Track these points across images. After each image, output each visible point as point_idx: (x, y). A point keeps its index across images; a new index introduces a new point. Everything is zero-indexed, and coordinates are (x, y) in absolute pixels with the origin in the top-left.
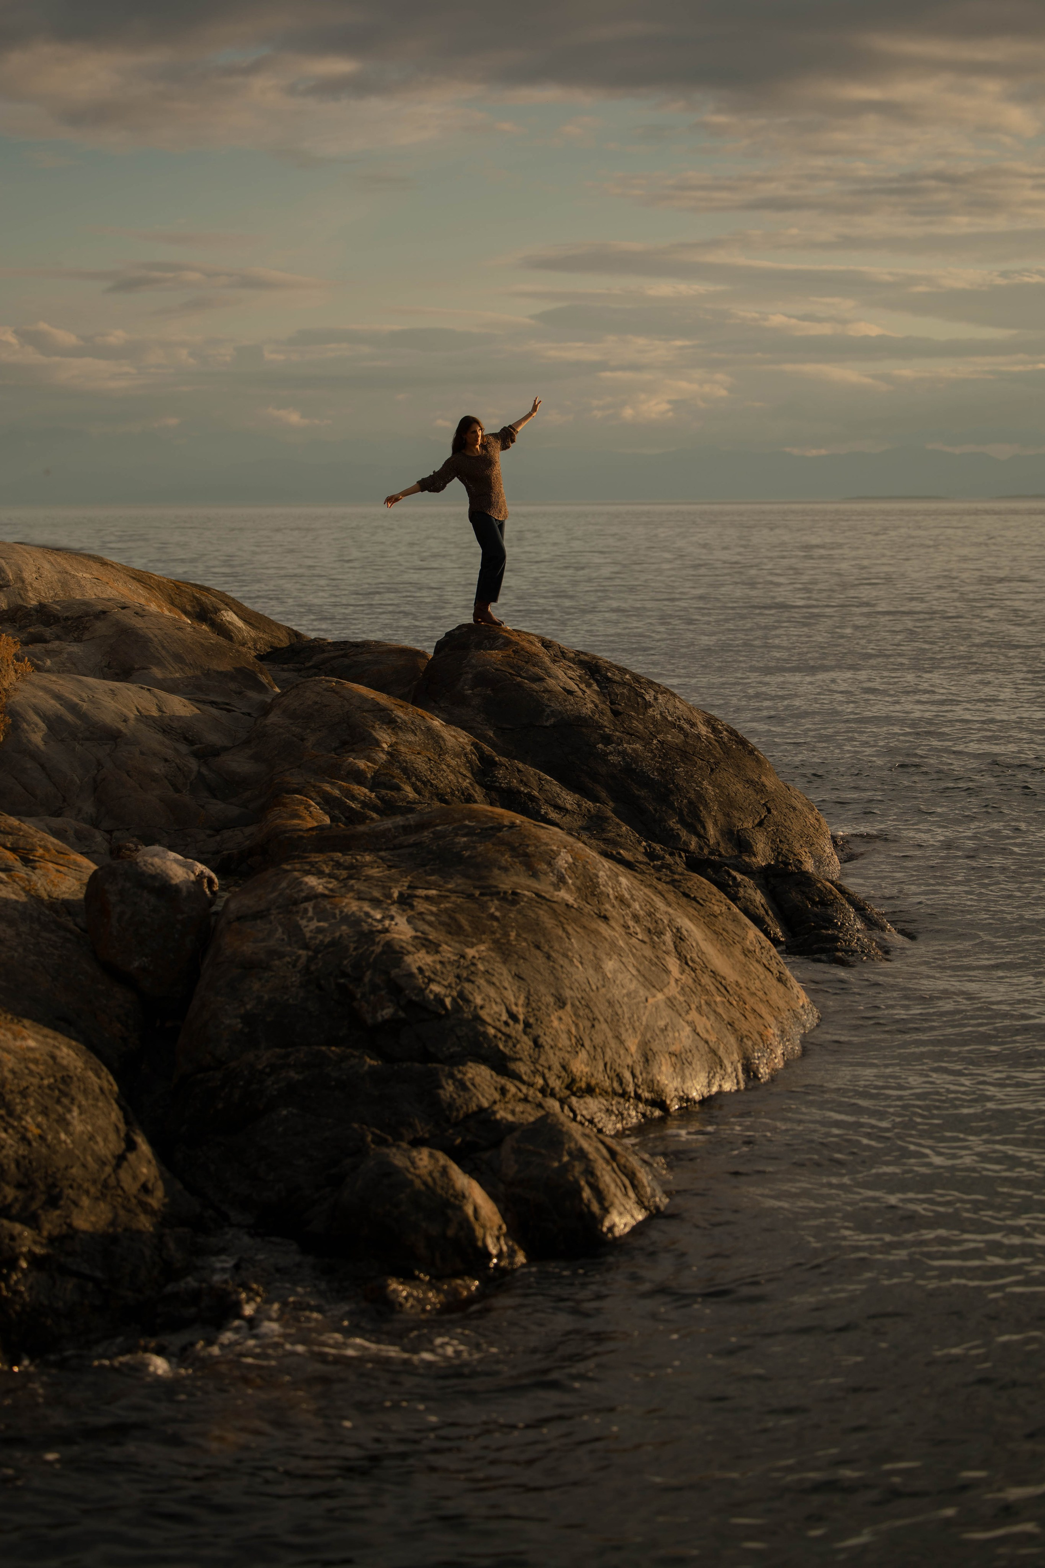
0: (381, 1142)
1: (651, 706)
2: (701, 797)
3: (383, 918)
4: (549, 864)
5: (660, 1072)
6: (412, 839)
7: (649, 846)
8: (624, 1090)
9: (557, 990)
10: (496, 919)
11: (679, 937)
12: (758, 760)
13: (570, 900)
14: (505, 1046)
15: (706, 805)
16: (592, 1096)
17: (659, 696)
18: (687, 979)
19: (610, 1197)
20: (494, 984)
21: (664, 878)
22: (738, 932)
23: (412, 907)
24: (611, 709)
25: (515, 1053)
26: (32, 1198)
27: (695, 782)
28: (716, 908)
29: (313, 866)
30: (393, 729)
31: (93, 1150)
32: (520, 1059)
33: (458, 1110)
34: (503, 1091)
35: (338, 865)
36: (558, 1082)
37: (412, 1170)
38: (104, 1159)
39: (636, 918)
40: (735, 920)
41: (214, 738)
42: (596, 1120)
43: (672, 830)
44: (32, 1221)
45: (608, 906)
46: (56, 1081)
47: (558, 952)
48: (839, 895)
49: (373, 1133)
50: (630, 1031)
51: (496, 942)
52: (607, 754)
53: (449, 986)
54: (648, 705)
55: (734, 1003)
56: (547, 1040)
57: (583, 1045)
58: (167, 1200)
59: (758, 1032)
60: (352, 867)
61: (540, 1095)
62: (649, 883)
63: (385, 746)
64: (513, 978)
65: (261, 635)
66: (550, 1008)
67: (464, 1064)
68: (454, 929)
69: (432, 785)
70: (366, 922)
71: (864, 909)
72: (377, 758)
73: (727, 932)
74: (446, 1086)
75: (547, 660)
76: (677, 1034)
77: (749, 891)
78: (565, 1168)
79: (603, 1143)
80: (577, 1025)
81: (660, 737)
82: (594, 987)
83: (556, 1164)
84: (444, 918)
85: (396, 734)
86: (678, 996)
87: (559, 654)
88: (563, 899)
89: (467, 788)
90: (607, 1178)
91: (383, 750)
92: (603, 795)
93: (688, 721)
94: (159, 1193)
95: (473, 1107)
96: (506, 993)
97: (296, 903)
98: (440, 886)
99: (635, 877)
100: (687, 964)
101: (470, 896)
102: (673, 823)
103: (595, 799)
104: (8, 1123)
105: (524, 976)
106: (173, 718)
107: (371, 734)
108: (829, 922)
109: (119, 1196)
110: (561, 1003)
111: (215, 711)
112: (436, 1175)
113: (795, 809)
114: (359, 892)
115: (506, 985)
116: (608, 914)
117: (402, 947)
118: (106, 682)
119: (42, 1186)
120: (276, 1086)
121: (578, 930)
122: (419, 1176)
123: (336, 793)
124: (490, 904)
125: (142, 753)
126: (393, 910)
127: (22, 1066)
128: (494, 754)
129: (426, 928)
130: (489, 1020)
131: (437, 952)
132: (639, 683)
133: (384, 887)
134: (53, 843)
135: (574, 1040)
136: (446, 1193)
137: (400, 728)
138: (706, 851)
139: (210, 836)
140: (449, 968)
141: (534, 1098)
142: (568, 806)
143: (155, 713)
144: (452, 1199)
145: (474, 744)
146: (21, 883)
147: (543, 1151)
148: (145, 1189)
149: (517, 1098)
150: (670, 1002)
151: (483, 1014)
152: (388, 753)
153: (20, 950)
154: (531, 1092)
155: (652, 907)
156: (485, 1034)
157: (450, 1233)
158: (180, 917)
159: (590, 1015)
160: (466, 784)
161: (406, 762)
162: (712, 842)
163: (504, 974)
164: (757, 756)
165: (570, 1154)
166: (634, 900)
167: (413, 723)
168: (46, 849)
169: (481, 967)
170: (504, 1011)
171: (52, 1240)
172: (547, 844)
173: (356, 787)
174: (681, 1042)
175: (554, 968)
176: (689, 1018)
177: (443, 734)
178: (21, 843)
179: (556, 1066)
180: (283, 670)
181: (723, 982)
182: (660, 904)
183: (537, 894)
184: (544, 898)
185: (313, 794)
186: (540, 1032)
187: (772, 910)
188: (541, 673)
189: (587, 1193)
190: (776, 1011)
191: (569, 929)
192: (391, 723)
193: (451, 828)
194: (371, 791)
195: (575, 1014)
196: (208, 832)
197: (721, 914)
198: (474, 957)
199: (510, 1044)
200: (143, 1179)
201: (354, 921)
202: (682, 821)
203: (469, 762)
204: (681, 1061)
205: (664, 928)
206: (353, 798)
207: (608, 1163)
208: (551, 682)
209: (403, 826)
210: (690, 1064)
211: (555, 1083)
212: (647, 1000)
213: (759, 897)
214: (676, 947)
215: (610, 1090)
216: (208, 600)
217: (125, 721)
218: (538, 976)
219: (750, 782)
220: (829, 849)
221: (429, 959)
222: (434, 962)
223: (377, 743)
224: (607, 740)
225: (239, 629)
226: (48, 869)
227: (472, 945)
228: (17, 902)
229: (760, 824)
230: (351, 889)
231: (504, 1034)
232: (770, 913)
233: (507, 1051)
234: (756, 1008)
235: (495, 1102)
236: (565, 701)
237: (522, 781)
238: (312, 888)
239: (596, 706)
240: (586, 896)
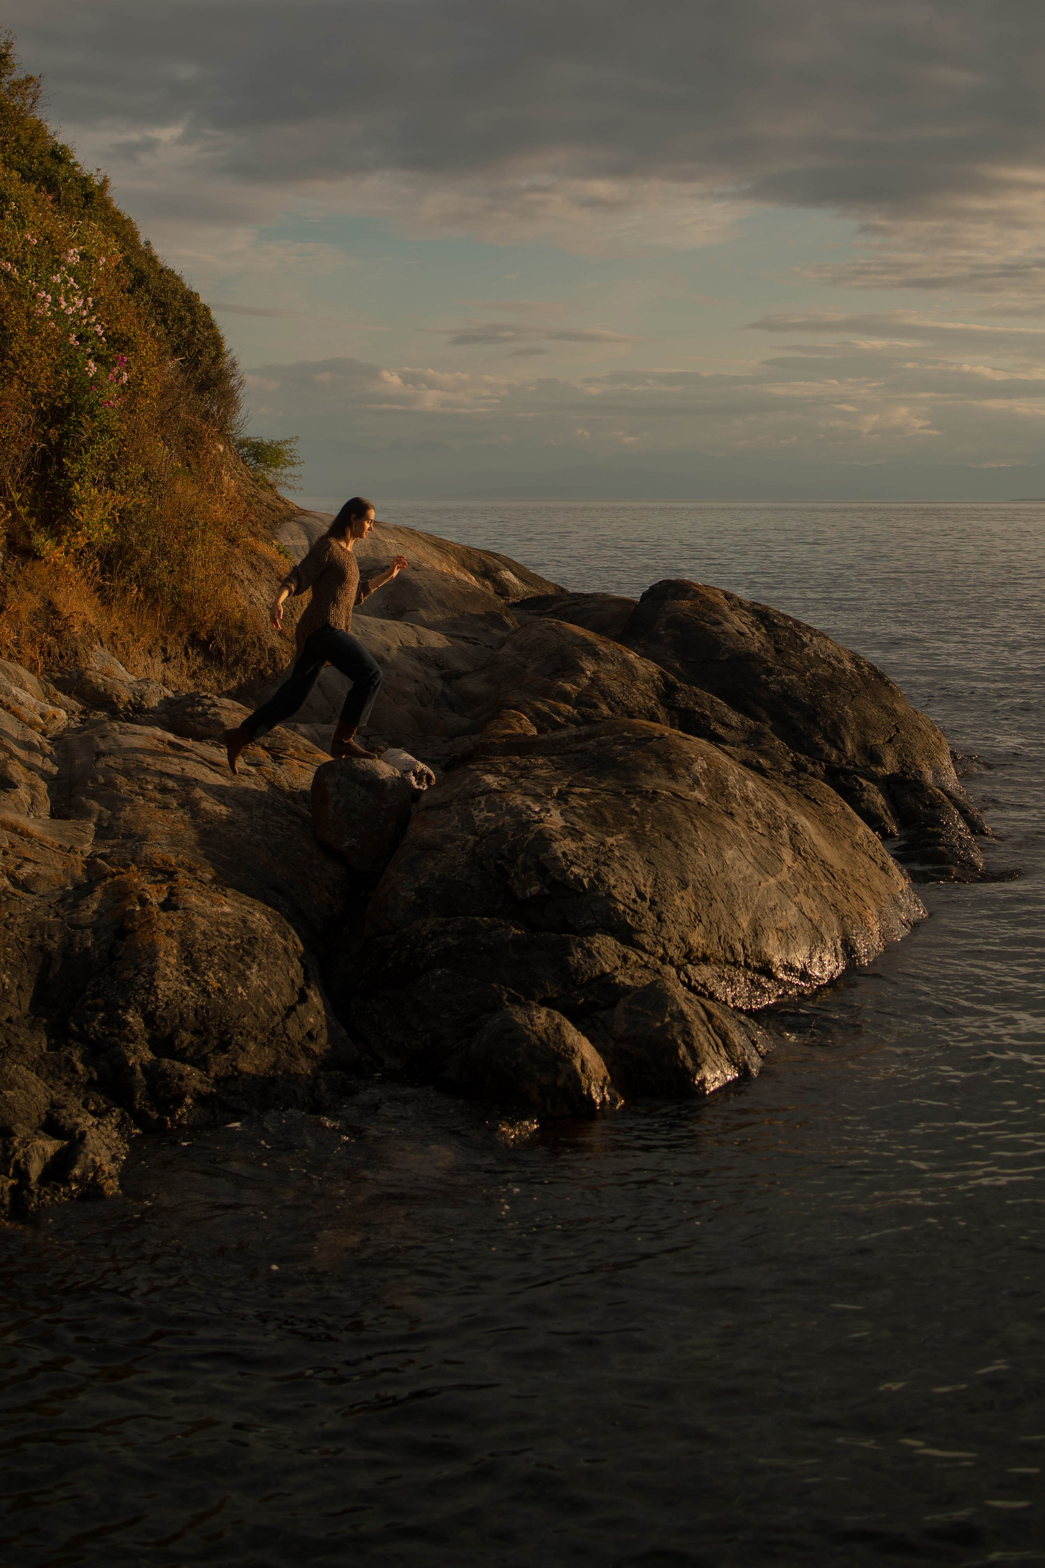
0: (514, 1000)
1: (807, 646)
2: (842, 718)
3: (541, 810)
4: (687, 769)
5: (767, 944)
6: (580, 746)
7: (796, 756)
8: (735, 959)
9: (681, 873)
10: (636, 813)
11: (795, 831)
12: (892, 690)
13: (702, 798)
14: (631, 920)
15: (846, 725)
16: (706, 964)
17: (814, 638)
18: (798, 867)
19: (703, 1055)
20: (627, 867)
21: (790, 782)
22: (849, 828)
23: (566, 802)
24: (775, 648)
25: (640, 926)
26: (206, 1043)
27: (838, 706)
28: (832, 808)
29: (493, 767)
30: (596, 660)
31: (266, 1001)
32: (645, 932)
33: (583, 975)
34: (625, 959)
35: (515, 766)
36: (677, 952)
37: (530, 1027)
38: (275, 1010)
39: (758, 815)
40: (848, 818)
41: (460, 665)
42: (708, 985)
43: (818, 744)
44: (201, 1063)
45: (734, 805)
46: (242, 942)
47: (685, 841)
48: (946, 799)
49: (509, 993)
50: (743, 910)
51: (632, 832)
52: (769, 683)
53: (588, 869)
54: (804, 645)
55: (839, 887)
56: (668, 916)
57: (700, 921)
58: (329, 1047)
59: (858, 913)
60: (526, 768)
61: (659, 963)
62: (774, 786)
63: (588, 673)
64: (644, 863)
65: (532, 590)
66: (674, 889)
67: (593, 935)
68: (598, 821)
69: (623, 704)
70: (526, 814)
71: (967, 812)
72: (581, 682)
73: (839, 828)
74: (575, 954)
75: (726, 609)
76: (784, 913)
77: (872, 795)
78: (666, 1028)
79: (703, 1006)
80: (696, 904)
81: (813, 670)
82: (714, 872)
83: (658, 1024)
84: (592, 812)
85: (598, 664)
86: (788, 880)
87: (738, 604)
88: (696, 798)
89: (652, 708)
90: (701, 1038)
91: (586, 677)
92: (764, 715)
93: (836, 658)
94: (323, 1040)
95: (597, 972)
96: (636, 875)
97: (473, 796)
98: (594, 785)
99: (763, 781)
100: (800, 854)
101: (618, 794)
102: (818, 739)
103: (756, 718)
104: (192, 977)
105: (654, 862)
106: (428, 648)
107: (578, 663)
108: (936, 822)
109: (284, 1042)
110: (684, 884)
111: (463, 644)
112: (551, 1031)
113: (920, 730)
114: (526, 788)
115: (638, 869)
116: (734, 811)
117: (551, 835)
118: (379, 620)
119: (215, 1032)
120: (435, 950)
121: (705, 824)
122: (535, 1033)
123: (546, 709)
124: (633, 801)
125: (398, 675)
126: (551, 804)
127: (214, 928)
128: (677, 681)
129: (575, 819)
130: (620, 898)
131: (581, 840)
132: (799, 627)
133: (547, 785)
134: (303, 744)
135: (693, 916)
136: (558, 1048)
137: (602, 659)
138: (844, 762)
139: (445, 742)
140: (589, 853)
141: (653, 965)
142: (734, 724)
143: (414, 645)
144: (563, 1053)
145: (661, 673)
146: (267, 776)
147: (650, 1013)
148: (310, 1036)
149: (638, 965)
150: (781, 885)
151: (615, 892)
152: (590, 679)
153: (248, 830)
154: (652, 959)
155: (773, 806)
156: (615, 910)
157: (560, 1083)
158: (384, 806)
159: (709, 896)
160: (651, 704)
161: (604, 686)
162: (849, 754)
163: (636, 860)
164: (891, 688)
165: (671, 1016)
166: (758, 800)
167: (612, 656)
168: (297, 749)
169: (617, 853)
170: (634, 890)
171: (218, 1080)
172: (687, 753)
173: (562, 705)
174: (787, 920)
175: (680, 854)
176: (797, 899)
177: (636, 665)
178: (277, 744)
179: (676, 938)
180: (529, 614)
181: (831, 870)
182: (781, 804)
183: (674, 794)
184: (679, 797)
185: (528, 710)
186: (664, 909)
187: (890, 810)
188: (720, 618)
189: (682, 1051)
190: (876, 894)
191: (697, 823)
192: (595, 655)
193: (611, 738)
194: (574, 708)
195: (695, 895)
196: (444, 738)
197: (836, 813)
198: (612, 845)
199: (637, 918)
200: (309, 1028)
201: (515, 813)
202: (826, 738)
203: (655, 687)
204: (787, 936)
205: (782, 824)
206: (559, 714)
207: (704, 1024)
208: (727, 626)
209: (576, 736)
210: (794, 939)
211: (674, 952)
212: (760, 884)
213: (880, 800)
214: (791, 840)
215: (723, 959)
216: (492, 562)
217: (388, 650)
218: (667, 863)
219: (884, 708)
220: (947, 762)
221: (573, 846)
222: (577, 848)
223: (583, 671)
224: (769, 672)
225: (514, 585)
226: (293, 765)
227: (612, 835)
228: (256, 791)
229: (890, 741)
230: (520, 786)
231: (631, 910)
232: (889, 813)
233: (633, 924)
234: (858, 892)
235: (616, 968)
236: (738, 640)
237: (697, 703)
238: (488, 784)
239: (763, 645)
240: (716, 796)
